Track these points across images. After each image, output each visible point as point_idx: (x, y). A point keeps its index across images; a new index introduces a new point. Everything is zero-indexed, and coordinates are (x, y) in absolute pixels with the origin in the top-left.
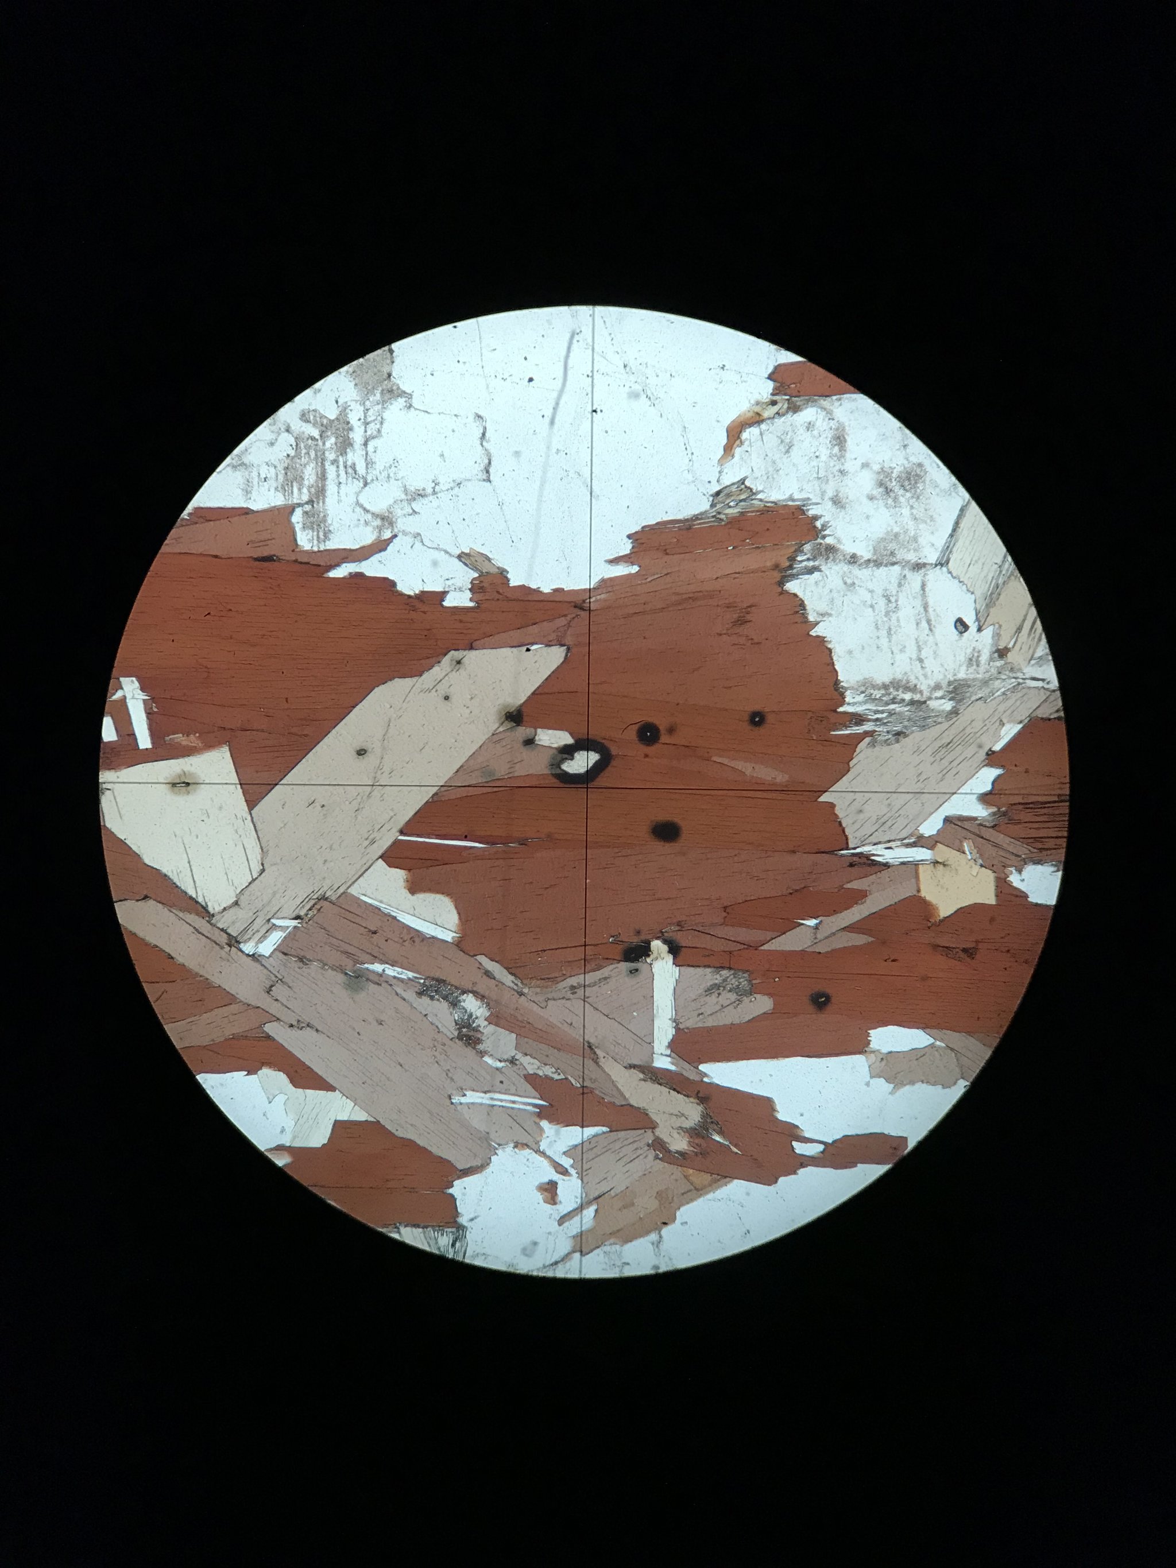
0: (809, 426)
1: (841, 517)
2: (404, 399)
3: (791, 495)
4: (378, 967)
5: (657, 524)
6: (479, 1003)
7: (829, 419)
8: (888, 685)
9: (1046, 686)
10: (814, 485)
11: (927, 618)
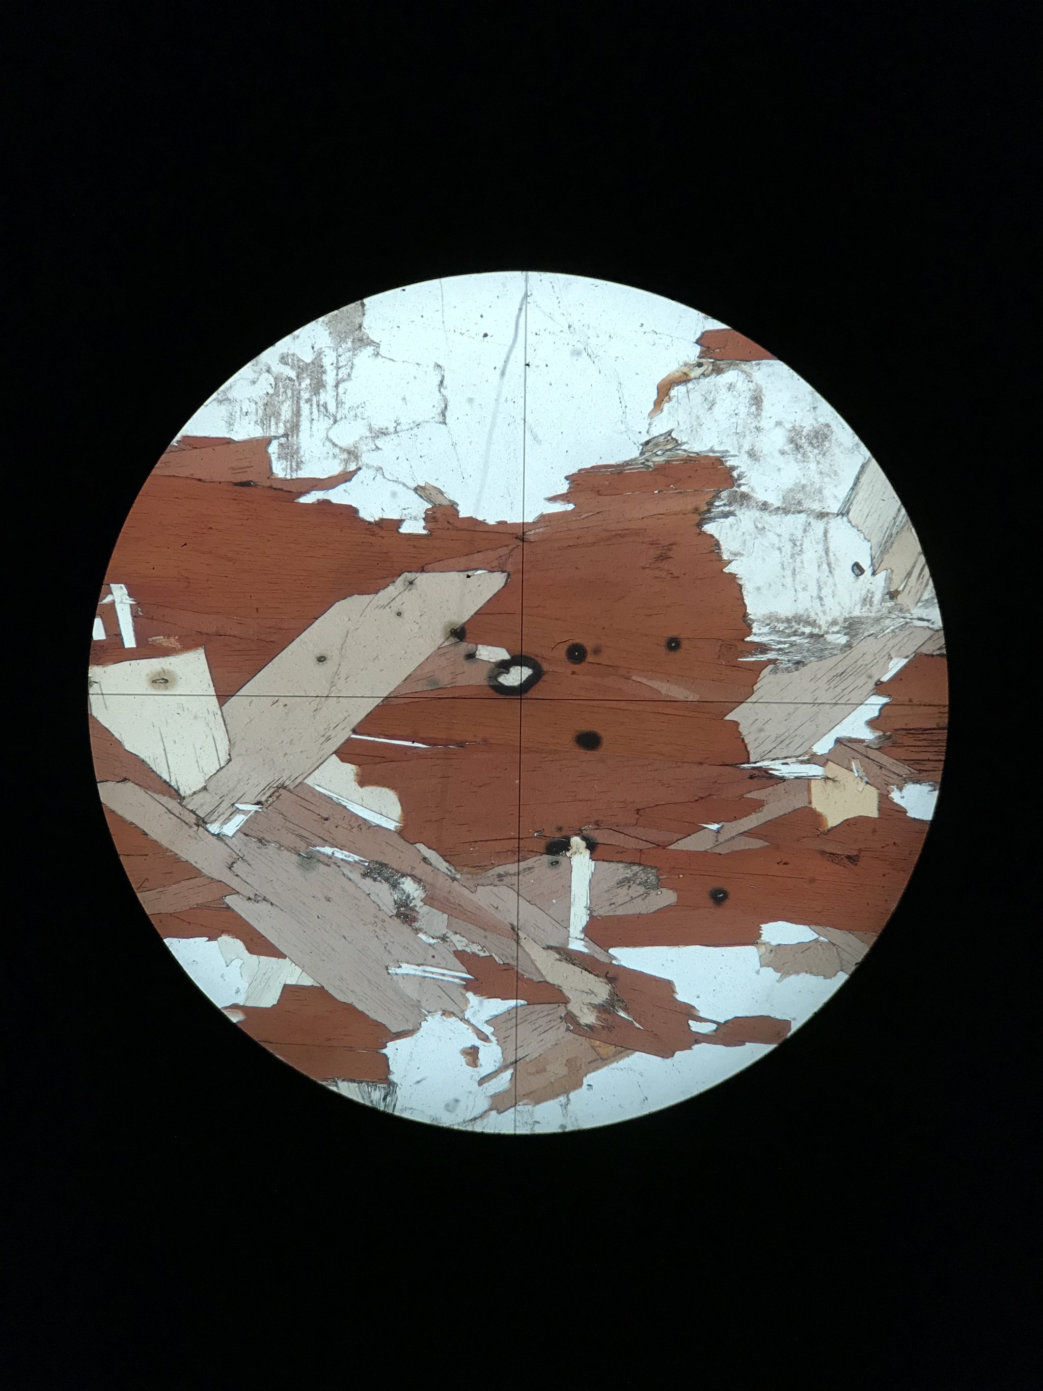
0: (731, 387)
1: (755, 468)
2: (373, 348)
3: (712, 447)
4: (328, 850)
5: (593, 467)
6: (416, 886)
7: (749, 381)
8: (791, 620)
9: (931, 626)
10: (732, 439)
11: (827, 561)
